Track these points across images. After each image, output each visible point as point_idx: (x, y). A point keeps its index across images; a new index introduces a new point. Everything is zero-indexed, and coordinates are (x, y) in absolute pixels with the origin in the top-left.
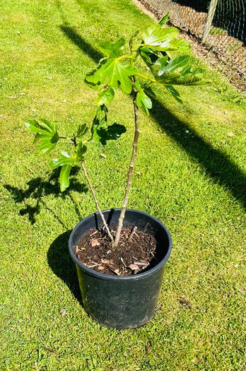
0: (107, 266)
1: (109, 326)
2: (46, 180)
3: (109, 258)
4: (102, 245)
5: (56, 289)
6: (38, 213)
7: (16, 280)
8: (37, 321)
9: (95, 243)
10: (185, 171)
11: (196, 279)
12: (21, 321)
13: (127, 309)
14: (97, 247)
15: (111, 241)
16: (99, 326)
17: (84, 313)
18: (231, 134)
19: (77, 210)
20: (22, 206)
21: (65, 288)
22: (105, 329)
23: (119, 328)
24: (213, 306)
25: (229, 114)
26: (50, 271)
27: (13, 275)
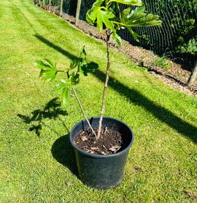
0: (96, 151)
1: (98, 188)
2: (43, 110)
3: (96, 146)
4: (89, 139)
5: (61, 171)
6: (41, 129)
7: (34, 169)
8: (53, 192)
9: (84, 139)
10: (119, 100)
11: (140, 156)
12: (42, 193)
13: (111, 176)
14: (86, 141)
15: (94, 136)
16: (92, 189)
17: (81, 183)
18: (137, 82)
19: (64, 125)
20: (30, 125)
21: (67, 169)
22: (96, 190)
23: (105, 189)
24: (154, 169)
25: (133, 73)
26: (55, 161)
27: (32, 165)
